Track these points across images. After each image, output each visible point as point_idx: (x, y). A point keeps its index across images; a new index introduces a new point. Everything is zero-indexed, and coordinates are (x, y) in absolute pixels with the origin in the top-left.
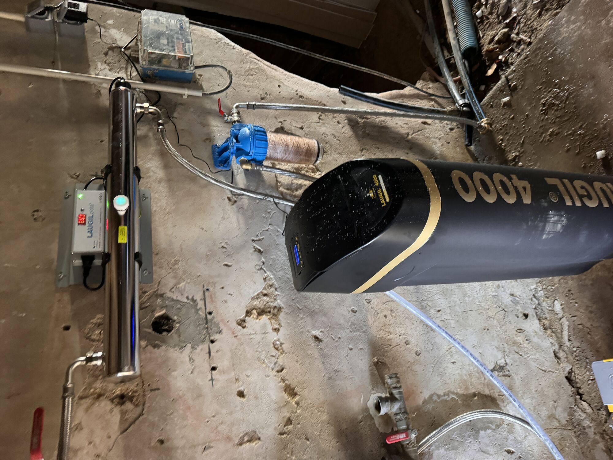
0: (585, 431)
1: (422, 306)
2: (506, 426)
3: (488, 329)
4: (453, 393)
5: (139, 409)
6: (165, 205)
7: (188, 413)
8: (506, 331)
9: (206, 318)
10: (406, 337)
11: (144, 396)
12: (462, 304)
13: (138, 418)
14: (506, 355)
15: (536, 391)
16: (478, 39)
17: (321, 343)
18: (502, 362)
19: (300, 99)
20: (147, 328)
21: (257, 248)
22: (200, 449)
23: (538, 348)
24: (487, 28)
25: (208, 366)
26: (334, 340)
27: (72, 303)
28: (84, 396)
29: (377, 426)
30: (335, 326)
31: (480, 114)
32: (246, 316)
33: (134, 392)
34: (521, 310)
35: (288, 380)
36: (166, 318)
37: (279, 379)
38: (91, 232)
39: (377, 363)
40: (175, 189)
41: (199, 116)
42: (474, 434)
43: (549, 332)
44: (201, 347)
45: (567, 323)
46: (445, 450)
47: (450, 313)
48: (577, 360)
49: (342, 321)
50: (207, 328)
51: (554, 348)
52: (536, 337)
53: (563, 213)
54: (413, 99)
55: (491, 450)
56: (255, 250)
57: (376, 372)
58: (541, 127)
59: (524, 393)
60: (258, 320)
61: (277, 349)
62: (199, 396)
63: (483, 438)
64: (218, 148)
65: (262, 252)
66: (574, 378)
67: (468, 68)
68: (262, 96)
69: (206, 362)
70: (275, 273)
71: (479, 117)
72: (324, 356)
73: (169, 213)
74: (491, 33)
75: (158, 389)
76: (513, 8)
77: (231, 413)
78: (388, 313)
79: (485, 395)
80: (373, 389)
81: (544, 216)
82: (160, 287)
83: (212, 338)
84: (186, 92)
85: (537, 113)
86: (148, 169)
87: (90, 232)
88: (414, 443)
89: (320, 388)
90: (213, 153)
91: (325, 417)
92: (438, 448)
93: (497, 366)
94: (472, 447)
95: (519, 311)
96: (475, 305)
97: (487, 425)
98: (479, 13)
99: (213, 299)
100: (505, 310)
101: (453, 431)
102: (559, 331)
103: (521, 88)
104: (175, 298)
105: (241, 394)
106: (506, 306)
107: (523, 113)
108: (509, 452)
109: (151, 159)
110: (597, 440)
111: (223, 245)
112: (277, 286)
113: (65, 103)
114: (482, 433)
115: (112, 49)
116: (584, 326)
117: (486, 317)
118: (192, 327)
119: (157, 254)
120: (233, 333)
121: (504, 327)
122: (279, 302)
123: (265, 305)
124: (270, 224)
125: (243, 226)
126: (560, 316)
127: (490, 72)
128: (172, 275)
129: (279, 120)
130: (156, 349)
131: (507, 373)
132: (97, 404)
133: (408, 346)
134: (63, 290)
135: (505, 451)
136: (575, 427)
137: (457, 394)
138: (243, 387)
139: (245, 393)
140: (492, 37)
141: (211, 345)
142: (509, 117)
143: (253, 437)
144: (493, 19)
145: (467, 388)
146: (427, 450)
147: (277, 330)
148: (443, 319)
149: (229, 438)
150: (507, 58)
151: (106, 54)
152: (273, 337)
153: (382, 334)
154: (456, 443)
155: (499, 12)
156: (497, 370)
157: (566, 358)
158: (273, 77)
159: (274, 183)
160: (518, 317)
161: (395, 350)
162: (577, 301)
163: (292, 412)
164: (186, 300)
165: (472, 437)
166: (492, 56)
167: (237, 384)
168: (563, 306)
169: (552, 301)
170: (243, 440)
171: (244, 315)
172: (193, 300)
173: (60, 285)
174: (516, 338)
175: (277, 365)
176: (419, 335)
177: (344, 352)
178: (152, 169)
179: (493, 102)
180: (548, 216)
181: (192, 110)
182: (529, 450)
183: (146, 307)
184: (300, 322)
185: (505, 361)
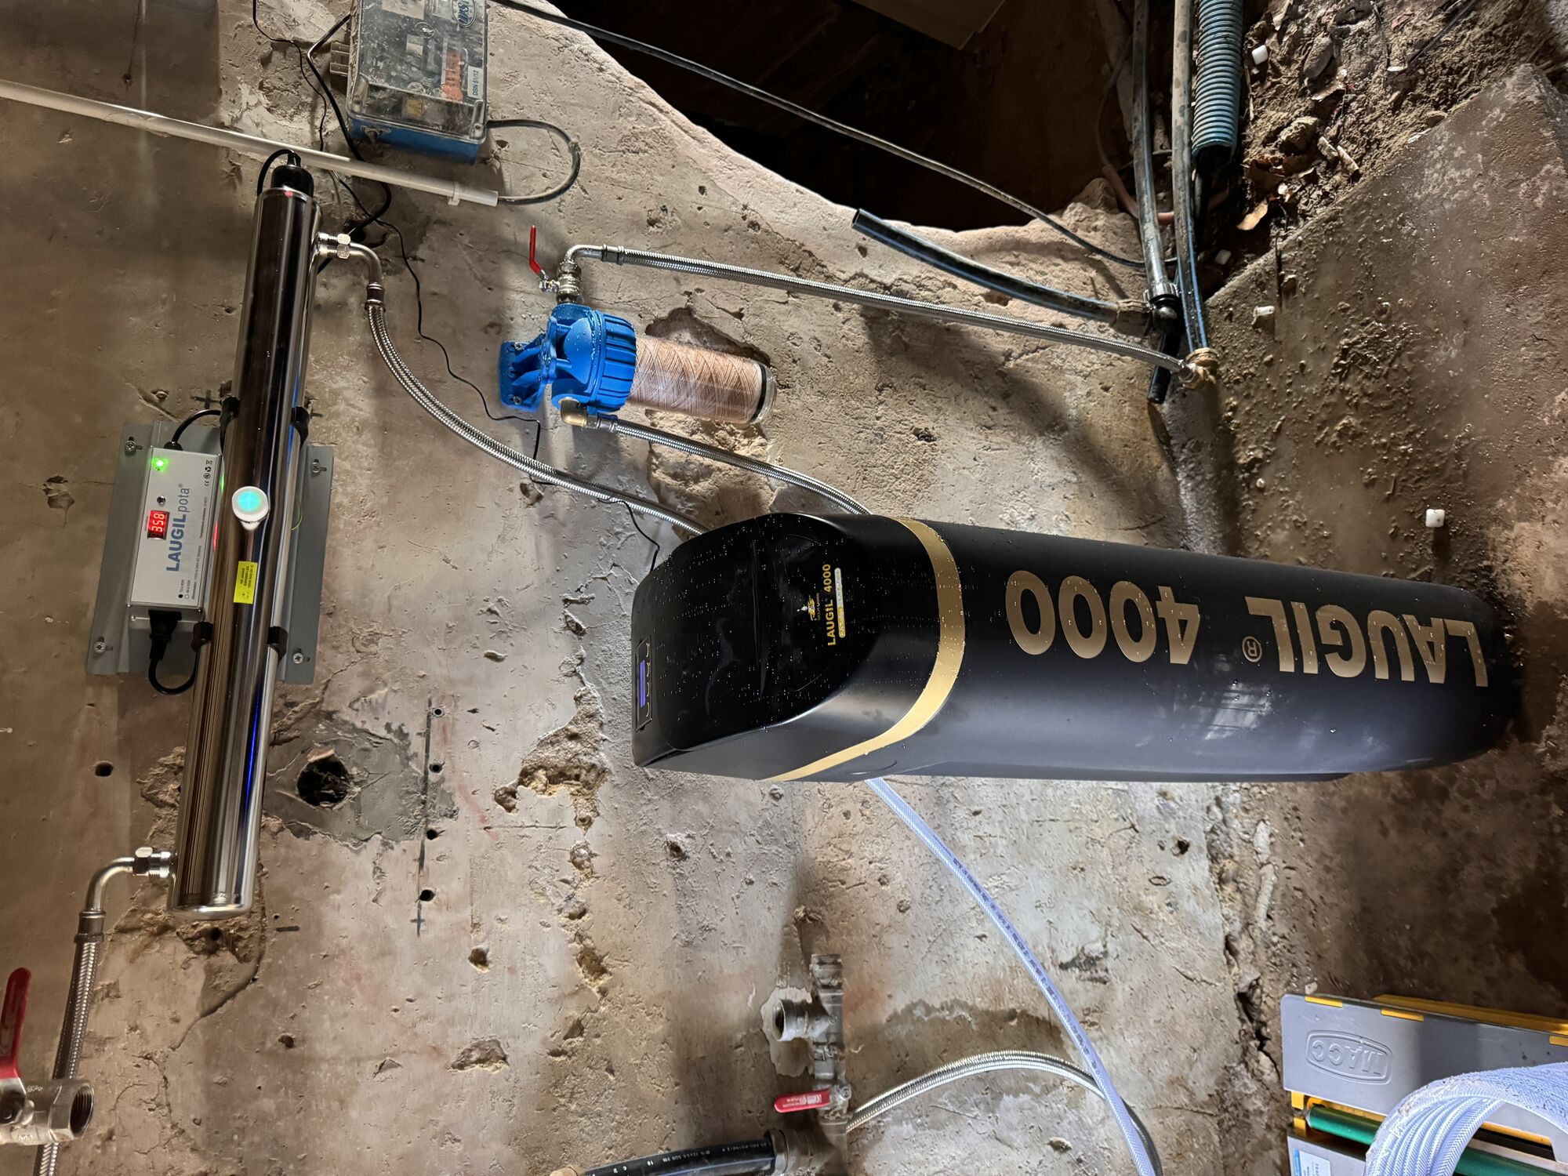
0: (1247, 1120)
1: (940, 798)
2: (1066, 1090)
3: (1082, 869)
4: (964, 1006)
5: (247, 969)
6: (364, 491)
7: (355, 989)
8: (1125, 880)
9: (425, 779)
10: (884, 866)
11: (263, 939)
12: (1034, 804)
13: (242, 987)
14: (1109, 933)
15: (1159, 1021)
16: (1242, 122)
17: (683, 863)
18: (1096, 949)
19: (751, 230)
20: (284, 787)
21: (572, 621)
22: (371, 1066)
23: (1190, 925)
24: (1271, 99)
25: (414, 888)
26: (714, 857)
27: (122, 713)
28: (129, 926)
29: (773, 1059)
30: (725, 827)
31: (1195, 332)
32: (521, 783)
33: (241, 929)
34: (1174, 832)
35: (590, 938)
36: (333, 767)
37: (572, 935)
38: (177, 559)
39: (803, 920)
40: (395, 452)
41: (480, 260)
42: (989, 1100)
43: (1229, 889)
44: (405, 844)
45: (1274, 878)
46: (914, 1128)
47: (1000, 822)
48: (1275, 964)
49: (742, 817)
50: (424, 802)
51: (1227, 929)
52: (1192, 901)
53: (1265, 689)
54: (1044, 256)
55: (1018, 1138)
56: (568, 627)
57: (797, 940)
58: (1326, 405)
59: (1127, 1023)
60: (545, 796)
61: (579, 866)
62: (386, 952)
63: (1008, 1110)
64: (517, 353)
65: (584, 633)
66: (1257, 1002)
67: (1198, 199)
68: (653, 216)
69: (410, 880)
70: (606, 686)
71: (1193, 340)
72: (682, 893)
73: (371, 513)
74: (1276, 115)
75: (296, 929)
76: (1341, 65)
77: (450, 998)
78: (854, 807)
79: (1037, 1019)
80: (781, 977)
81: (1215, 693)
82: (327, 693)
83: (432, 826)
84: (456, 194)
85: (1326, 366)
86: (335, 393)
87: (174, 557)
88: (841, 1112)
89: (659, 964)
90: (502, 366)
91: (659, 1028)
92: (899, 1121)
93: (1082, 956)
94: (977, 1128)
95: (1170, 835)
96: (1065, 810)
97: (1023, 1084)
98: (1259, 53)
99: (449, 735)
100: (1137, 827)
101: (942, 1089)
102: (1252, 890)
103: (1305, 294)
104: (359, 725)
105: (479, 958)
106: (1140, 819)
107: (1294, 356)
108: (1059, 1147)
109: (347, 368)
110: (1269, 1142)
111: (491, 605)
112: (605, 718)
113: (149, 196)
114: (1008, 1099)
115: (281, 45)
116: (1305, 895)
117: (1084, 839)
118: (390, 796)
119: (330, 614)
120: (483, 820)
121: (1122, 870)
122: (603, 758)
123: (569, 760)
124: (614, 565)
125: (548, 563)
126: (1263, 858)
127: (1251, 222)
128: (358, 668)
129: (685, 288)
130: (301, 839)
131: (1102, 974)
132: (157, 946)
133: (883, 888)
134: (102, 681)
135: (1051, 1143)
136: (1226, 1110)
137: (972, 1009)
138: (487, 942)
139: (489, 957)
140: (1274, 128)
141: (427, 841)
142: (1262, 358)
143: (490, 1054)
144: (1290, 78)
145: (998, 999)
146: (874, 1122)
147: (586, 822)
148: (981, 834)
149: (436, 1051)
150: (1297, 197)
151: (265, 61)
152: (575, 836)
153: (831, 855)
154: (943, 1116)
155: (1306, 67)
156: (1080, 967)
157: (1253, 953)
158: (691, 163)
159: (641, 460)
160: (1162, 848)
161: (852, 894)
162: (1306, 837)
163: (589, 1010)
164: (383, 733)
165: (982, 1106)
166: (1264, 179)
167: (473, 936)
168: (1273, 839)
169: (1255, 821)
170: (469, 1057)
171: (515, 781)
172: (402, 735)
173: (98, 668)
174: (1144, 898)
175: (572, 902)
176: (915, 864)
177: (729, 890)
178: (346, 393)
179: (1235, 307)
180: (1226, 695)
181: (466, 240)
182: (1105, 1149)
183: (290, 740)
184: (645, 809)
185: (1105, 946)
